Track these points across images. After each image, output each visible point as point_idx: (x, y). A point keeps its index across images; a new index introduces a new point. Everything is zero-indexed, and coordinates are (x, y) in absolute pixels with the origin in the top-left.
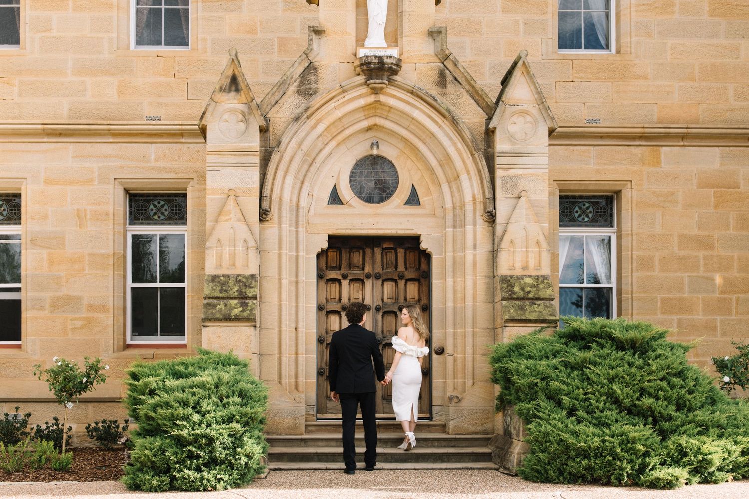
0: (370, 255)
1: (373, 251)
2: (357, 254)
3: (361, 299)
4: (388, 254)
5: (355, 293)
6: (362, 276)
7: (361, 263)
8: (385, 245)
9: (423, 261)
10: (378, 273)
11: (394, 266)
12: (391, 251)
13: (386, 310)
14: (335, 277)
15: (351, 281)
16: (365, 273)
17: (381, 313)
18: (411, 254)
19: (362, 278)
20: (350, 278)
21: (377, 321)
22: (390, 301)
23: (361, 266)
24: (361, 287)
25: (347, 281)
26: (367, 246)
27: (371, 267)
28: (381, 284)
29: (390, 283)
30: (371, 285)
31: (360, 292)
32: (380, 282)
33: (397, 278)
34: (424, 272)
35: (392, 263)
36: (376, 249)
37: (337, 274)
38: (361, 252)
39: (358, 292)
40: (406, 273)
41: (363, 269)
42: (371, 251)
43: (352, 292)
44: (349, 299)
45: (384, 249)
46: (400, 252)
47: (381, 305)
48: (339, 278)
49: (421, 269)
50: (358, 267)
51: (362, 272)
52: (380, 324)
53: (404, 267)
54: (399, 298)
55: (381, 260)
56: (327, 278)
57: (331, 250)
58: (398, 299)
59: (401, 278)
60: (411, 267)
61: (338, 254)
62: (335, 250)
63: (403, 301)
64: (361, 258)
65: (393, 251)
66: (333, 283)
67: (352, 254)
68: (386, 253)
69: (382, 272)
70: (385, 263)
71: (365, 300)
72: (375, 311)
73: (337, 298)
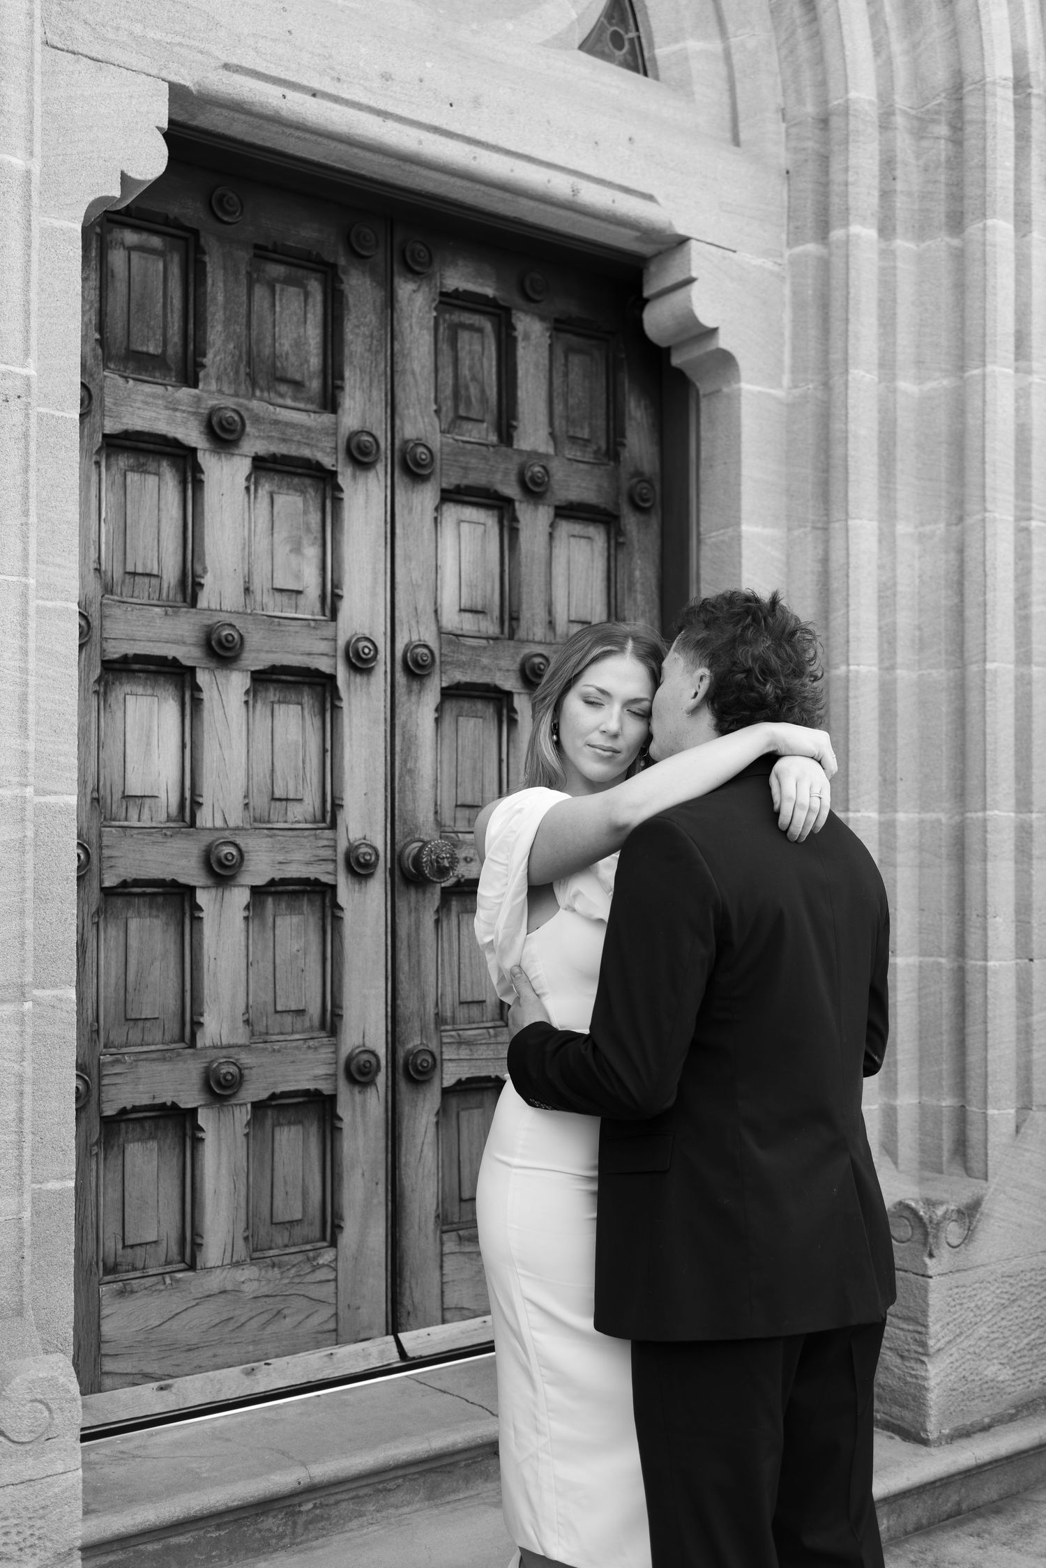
0: (372, 318)
1: (390, 301)
2: (290, 301)
3: (313, 592)
4: (464, 336)
5: (282, 551)
6: (327, 443)
7: (315, 362)
8: (457, 279)
9: (637, 414)
10: (419, 443)
11: (491, 417)
12: (476, 320)
13: (460, 676)
14: (163, 426)
15: (263, 466)
16: (344, 432)
17: (431, 696)
18: (575, 360)
19: (327, 462)
20: (254, 444)
21: (410, 741)
22: (468, 624)
23: (315, 385)
24: (314, 518)
25: (242, 466)
26: (356, 255)
27: (379, 395)
28: (430, 514)
29: (470, 513)
30: (378, 511)
31: (312, 552)
32: (426, 497)
33: (511, 490)
34: (638, 474)
35: (484, 400)
36: (405, 289)
37: (173, 407)
38: (315, 287)
39: (297, 549)
40: (559, 470)
41: (330, 402)
42: (378, 295)
43: (261, 544)
44: (247, 590)
45: (449, 301)
46: (527, 337)
47: (434, 645)
48: (192, 435)
49: (625, 454)
50: (297, 385)
51: (326, 419)
52: (425, 760)
53: (544, 432)
54: (525, 615)
55: (429, 362)
56: (111, 427)
57: (131, 237)
58: (515, 618)
59: (534, 489)
60: (573, 439)
61: (175, 270)
62: (156, 242)
63: (539, 632)
64: (313, 335)
65: (488, 326)
66: (141, 469)
67: (260, 292)
68: (455, 329)
69: (436, 441)
70: (448, 391)
71: (346, 608)
72: (401, 678)
73: (171, 574)
